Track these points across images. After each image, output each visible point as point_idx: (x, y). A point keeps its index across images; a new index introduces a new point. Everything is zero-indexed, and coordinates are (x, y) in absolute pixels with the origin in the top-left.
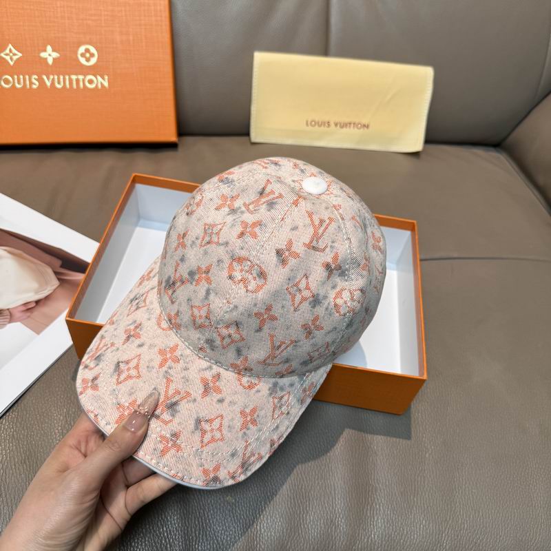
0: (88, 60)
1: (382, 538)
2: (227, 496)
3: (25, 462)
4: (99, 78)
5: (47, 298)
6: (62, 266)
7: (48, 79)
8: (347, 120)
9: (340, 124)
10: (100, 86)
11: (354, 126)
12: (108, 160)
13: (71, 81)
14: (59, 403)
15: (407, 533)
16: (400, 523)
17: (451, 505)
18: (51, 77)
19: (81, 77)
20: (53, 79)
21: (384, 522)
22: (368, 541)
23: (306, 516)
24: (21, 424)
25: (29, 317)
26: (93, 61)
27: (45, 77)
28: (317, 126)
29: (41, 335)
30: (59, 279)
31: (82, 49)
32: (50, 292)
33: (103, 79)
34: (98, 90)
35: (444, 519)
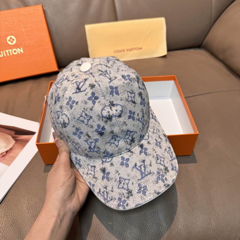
0: (12, 42)
1: (184, 227)
2: (109, 222)
3: (12, 225)
4: (18, 49)
5: (11, 149)
6: (15, 134)
8: (132, 47)
9: (129, 49)
10: (19, 53)
11: (135, 50)
12: (29, 85)
13: (6, 53)
14: (24, 195)
15: (194, 222)
16: (190, 218)
17: (212, 205)
19: (10, 50)
21: (183, 220)
22: (177, 229)
23: (147, 224)
24: (7, 208)
25: (4, 159)
26: (14, 42)
28: (119, 53)
29: (10, 166)
30: (15, 140)
31: (8, 38)
32: (12, 146)
33: (21, 49)
35: (210, 212)
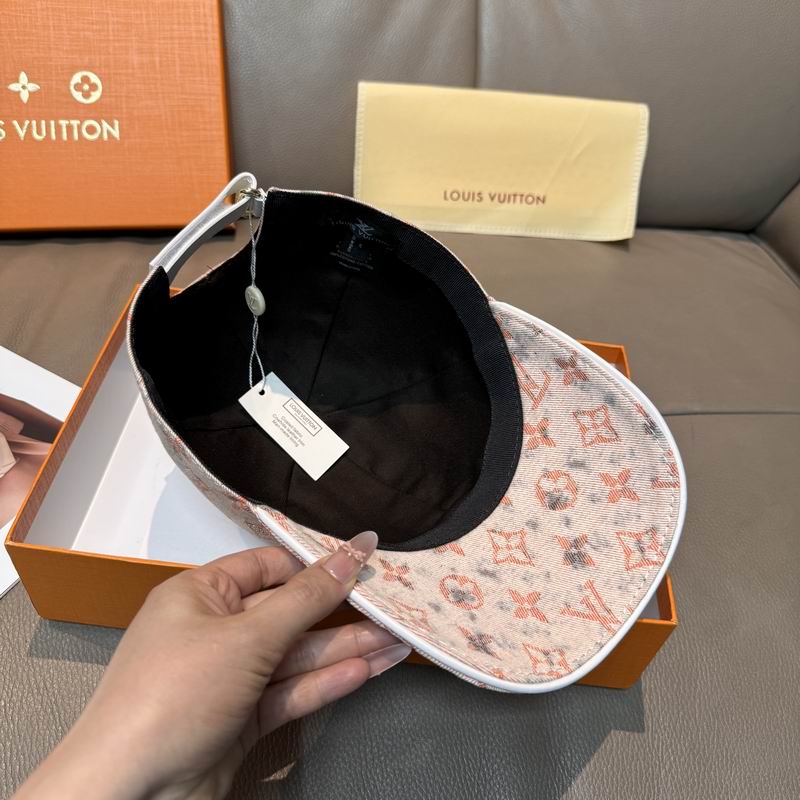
0: (86, 95)
4: (105, 125)
6: (23, 433)
7: (21, 126)
8: (510, 191)
9: (499, 196)
10: (105, 136)
11: (521, 201)
13: (58, 128)
18: (27, 122)
19: (75, 123)
20: (30, 126)
26: (96, 96)
27: (15, 123)
28: (461, 200)
31: (77, 78)
33: (112, 126)
34: (103, 142)
